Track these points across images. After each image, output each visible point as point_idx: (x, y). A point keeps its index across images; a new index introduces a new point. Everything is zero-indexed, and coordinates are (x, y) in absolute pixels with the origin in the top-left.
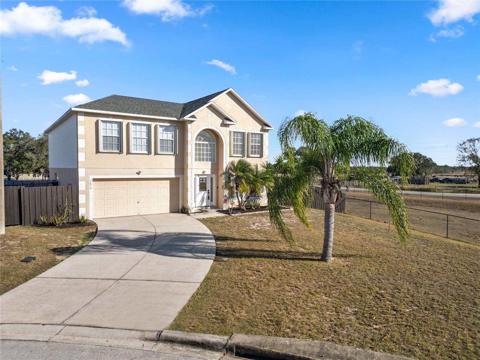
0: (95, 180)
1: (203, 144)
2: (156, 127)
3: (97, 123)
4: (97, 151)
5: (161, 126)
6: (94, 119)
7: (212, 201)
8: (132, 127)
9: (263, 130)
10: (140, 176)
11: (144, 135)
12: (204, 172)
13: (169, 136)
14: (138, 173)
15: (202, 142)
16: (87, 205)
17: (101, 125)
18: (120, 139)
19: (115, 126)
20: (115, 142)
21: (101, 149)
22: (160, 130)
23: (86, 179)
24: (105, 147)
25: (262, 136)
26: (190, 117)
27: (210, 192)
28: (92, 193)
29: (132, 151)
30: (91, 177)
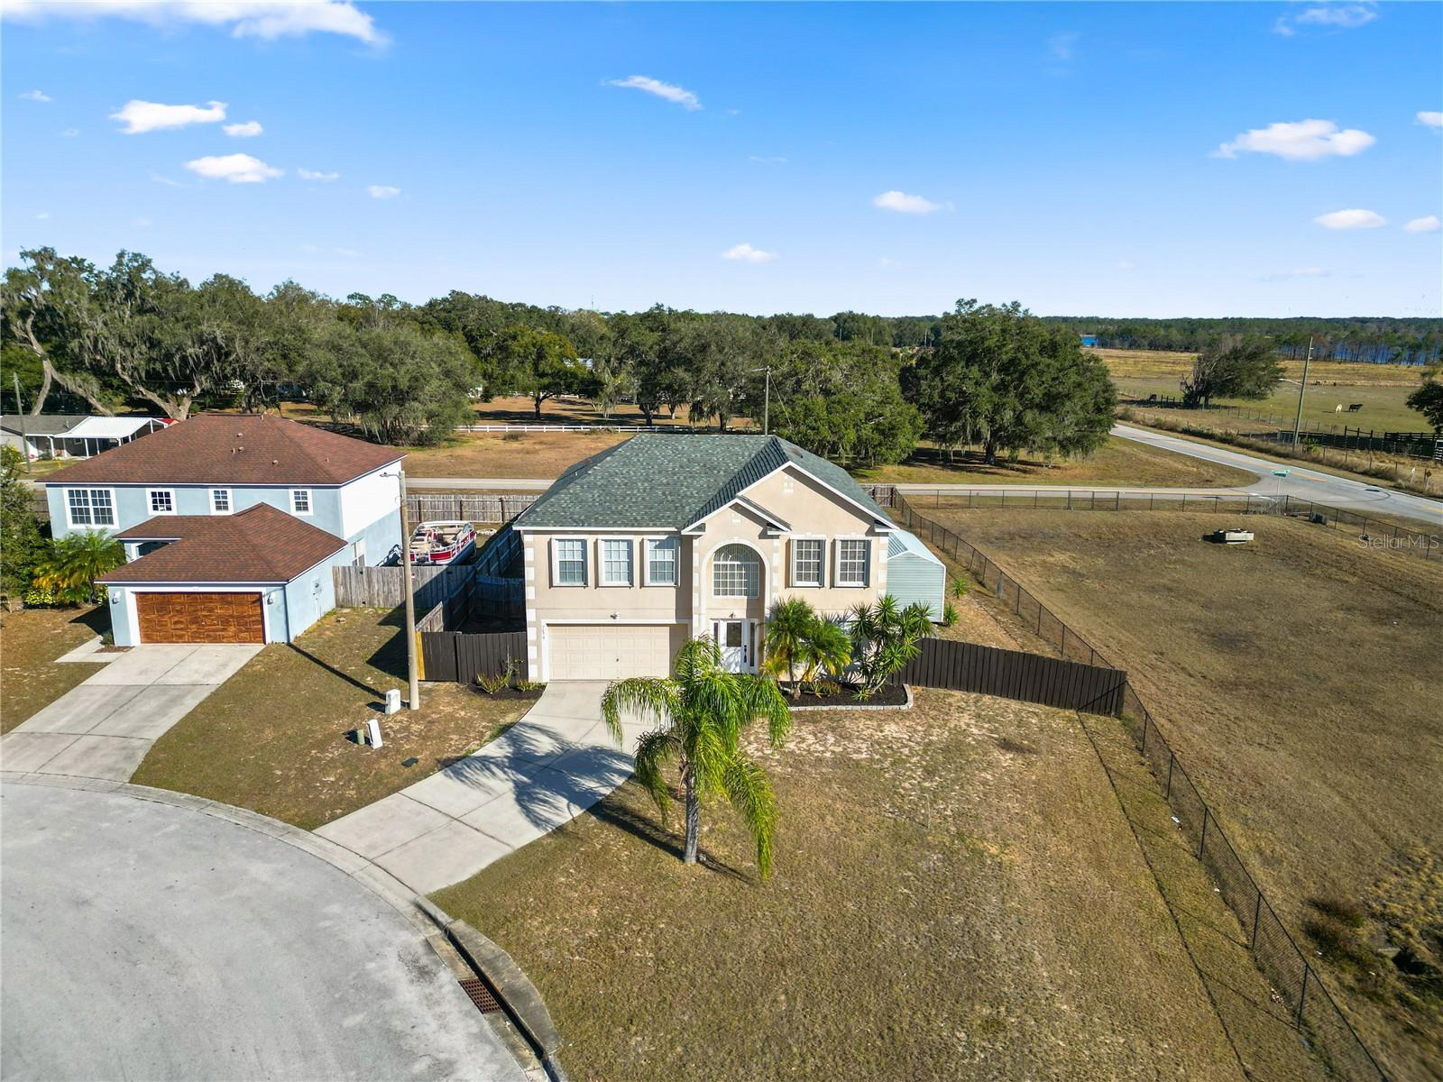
0: (548, 625)
1: (732, 566)
2: (642, 544)
3: (550, 544)
4: (551, 585)
5: (651, 541)
6: (547, 537)
7: (752, 664)
8: (602, 545)
9: (871, 532)
10: (617, 621)
11: (624, 557)
12: (732, 615)
13: (667, 556)
14: (614, 617)
15: (729, 563)
16: (539, 661)
17: (555, 545)
18: (584, 564)
19: (578, 546)
20: (578, 571)
21: (556, 581)
22: (648, 546)
23: (537, 625)
24: (563, 576)
25: (867, 545)
26: (693, 530)
27: (748, 648)
28: (546, 644)
29: (603, 582)
30: (544, 622)
